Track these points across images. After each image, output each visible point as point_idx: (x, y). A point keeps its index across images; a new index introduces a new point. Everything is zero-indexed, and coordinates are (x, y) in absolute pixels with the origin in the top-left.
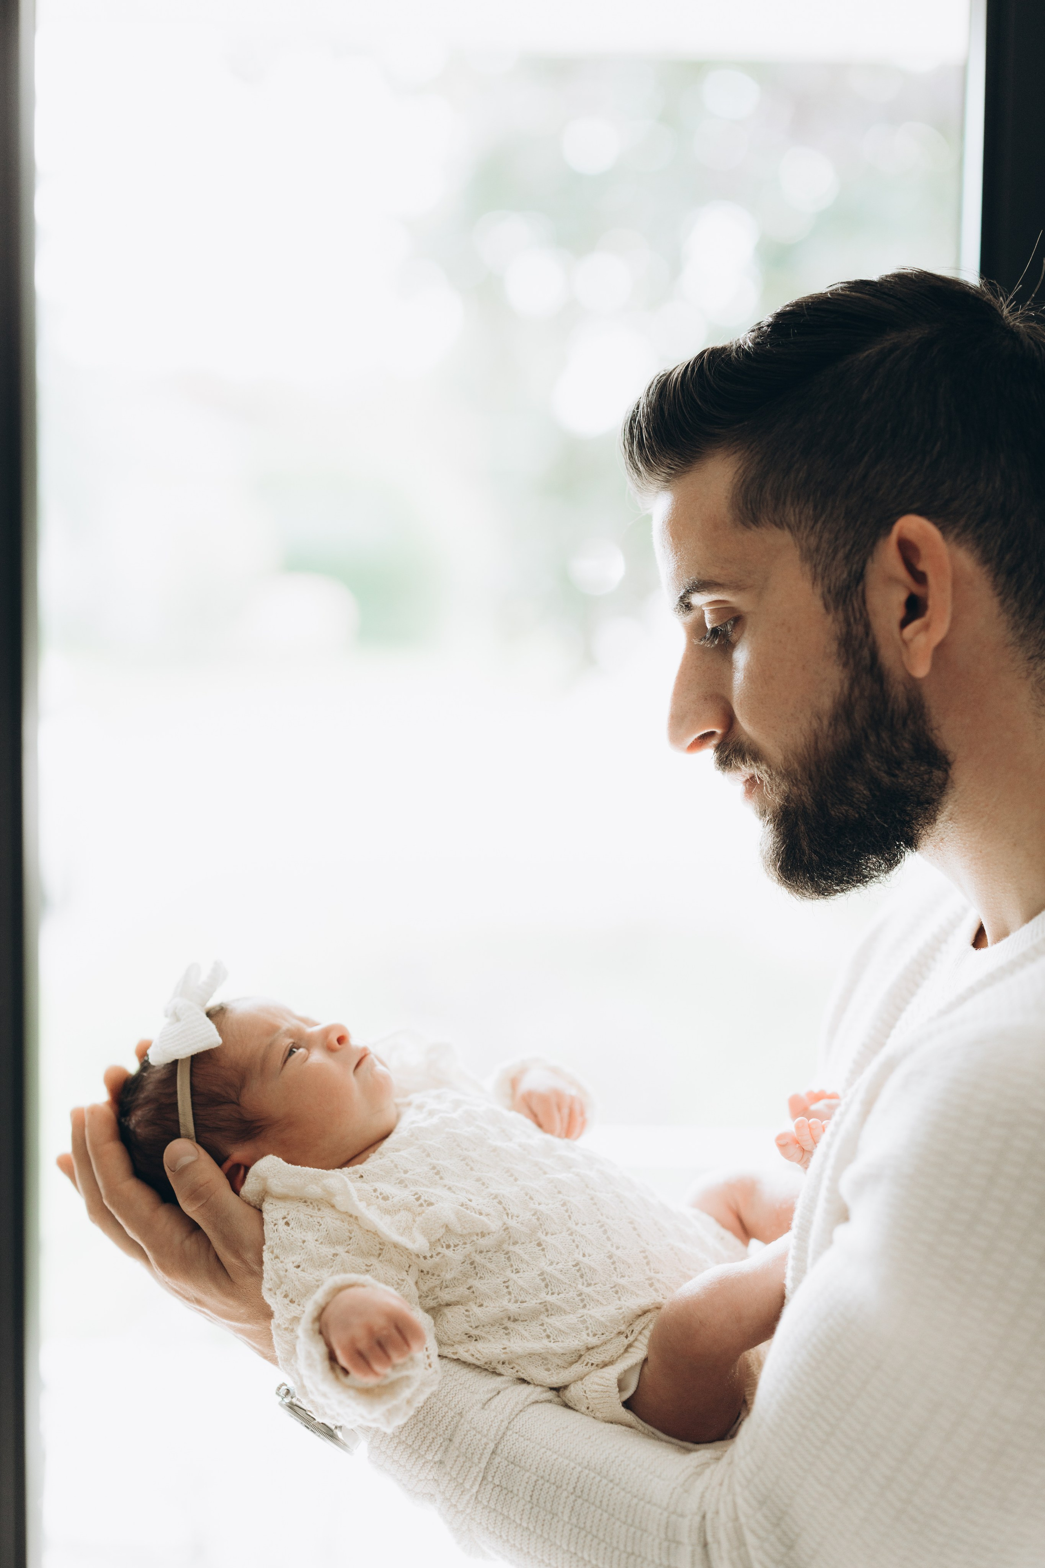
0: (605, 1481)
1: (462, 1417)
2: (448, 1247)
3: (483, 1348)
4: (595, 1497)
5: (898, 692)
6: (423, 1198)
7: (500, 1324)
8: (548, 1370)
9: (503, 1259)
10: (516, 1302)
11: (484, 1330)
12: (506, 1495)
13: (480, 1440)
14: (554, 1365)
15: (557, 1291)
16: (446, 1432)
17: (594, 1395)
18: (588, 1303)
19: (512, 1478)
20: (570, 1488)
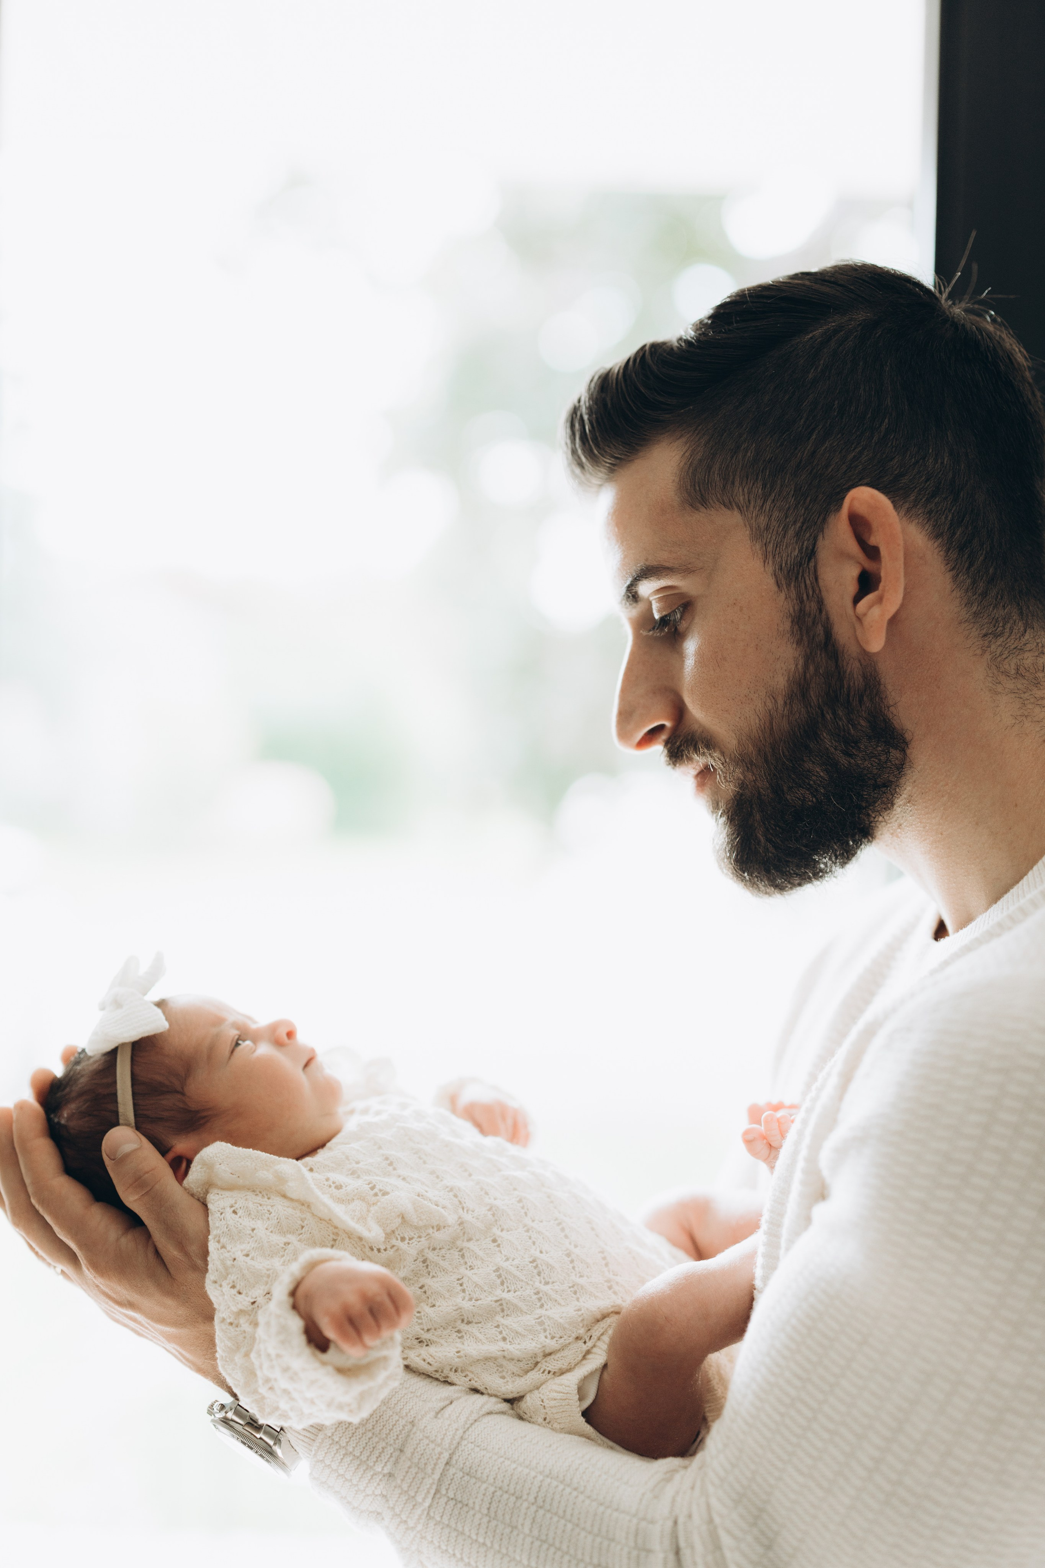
0: (568, 1490)
1: (413, 1426)
2: (403, 1239)
3: (436, 1352)
4: (558, 1507)
5: (853, 668)
6: (377, 1186)
7: (453, 1328)
8: (503, 1377)
9: (457, 1257)
10: (470, 1299)
11: (436, 1333)
12: (461, 1508)
13: (433, 1449)
14: (510, 1373)
15: (513, 1288)
16: (397, 1441)
17: (553, 1403)
18: (546, 1302)
19: (467, 1490)
20: (531, 1498)
